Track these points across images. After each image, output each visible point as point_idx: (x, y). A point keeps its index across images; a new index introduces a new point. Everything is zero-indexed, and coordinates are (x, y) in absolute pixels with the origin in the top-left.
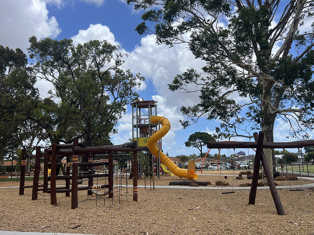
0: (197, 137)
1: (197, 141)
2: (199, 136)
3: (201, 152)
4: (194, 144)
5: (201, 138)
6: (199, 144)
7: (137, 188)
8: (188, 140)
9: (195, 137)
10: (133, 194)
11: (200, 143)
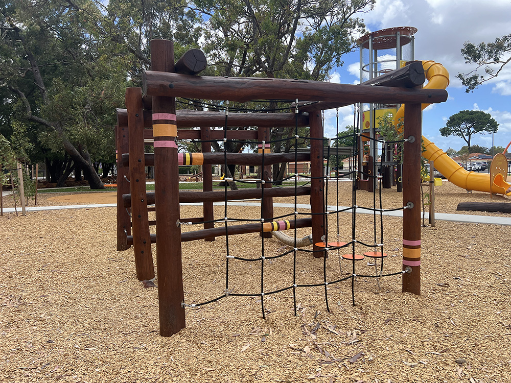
0: (463, 119)
1: (463, 126)
2: (467, 116)
3: (469, 144)
4: (456, 131)
5: (468, 121)
6: (466, 130)
7: (419, 247)
8: (447, 125)
9: (459, 119)
10: (404, 267)
11: (468, 129)
